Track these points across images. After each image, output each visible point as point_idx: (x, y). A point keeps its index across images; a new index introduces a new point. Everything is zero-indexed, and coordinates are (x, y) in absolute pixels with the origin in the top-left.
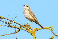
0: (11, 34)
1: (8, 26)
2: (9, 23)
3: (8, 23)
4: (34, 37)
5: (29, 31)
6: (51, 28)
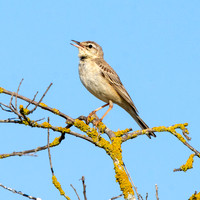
0: (33, 151)
4: (117, 163)
5: (100, 139)
6: (184, 128)
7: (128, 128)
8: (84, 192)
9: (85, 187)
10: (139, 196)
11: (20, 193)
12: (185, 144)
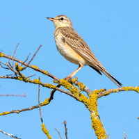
1: (16, 78)
2: (17, 68)
8: (66, 134)
9: (66, 129)
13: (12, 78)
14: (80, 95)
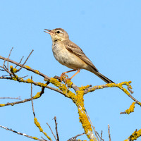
1: (11, 79)
2: (12, 70)
3: (9, 69)
4: (80, 109)
6: (128, 84)
7: (89, 85)
8: (56, 128)
9: (56, 124)
10: (96, 133)
11: (11, 130)
12: (129, 96)
13: (7, 78)
14: (68, 92)
